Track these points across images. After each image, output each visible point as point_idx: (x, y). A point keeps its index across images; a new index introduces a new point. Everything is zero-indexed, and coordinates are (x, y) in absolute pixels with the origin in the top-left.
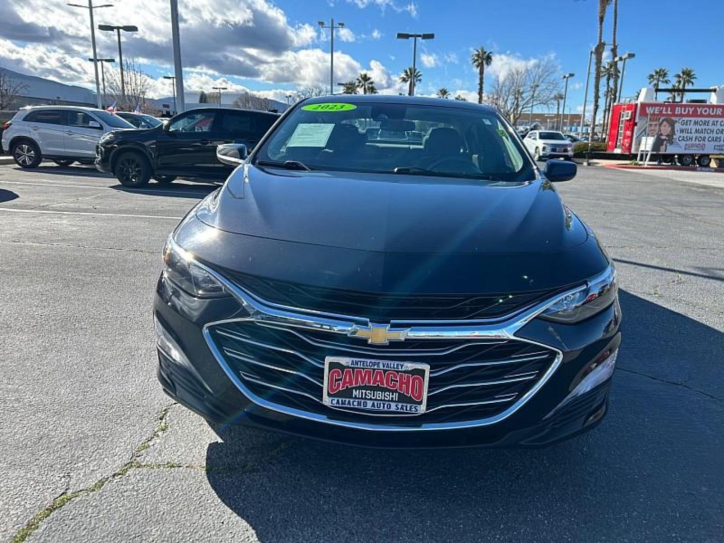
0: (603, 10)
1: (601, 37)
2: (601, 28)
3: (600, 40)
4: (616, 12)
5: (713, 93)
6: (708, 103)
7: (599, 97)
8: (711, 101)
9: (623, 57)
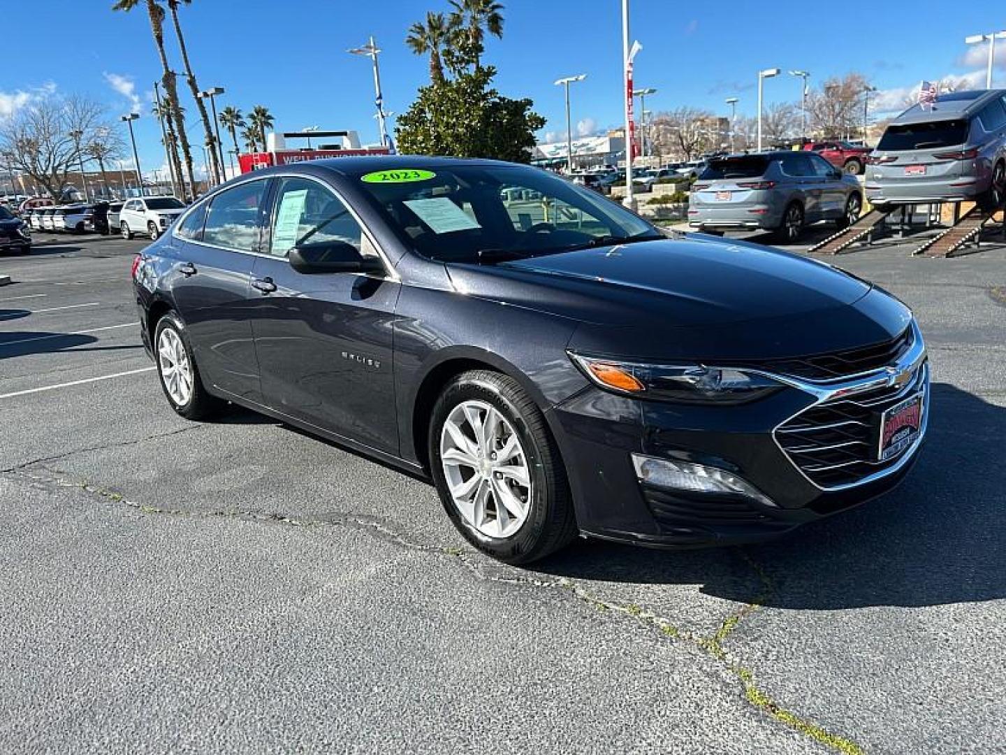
0: (158, 28)
1: (165, 64)
2: (162, 51)
3: (167, 68)
4: (178, 30)
5: (344, 137)
6: (342, 149)
7: (189, 146)
8: (345, 146)
9: (209, 93)
